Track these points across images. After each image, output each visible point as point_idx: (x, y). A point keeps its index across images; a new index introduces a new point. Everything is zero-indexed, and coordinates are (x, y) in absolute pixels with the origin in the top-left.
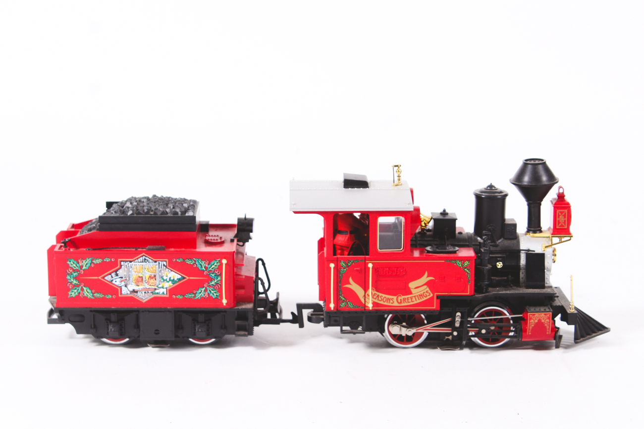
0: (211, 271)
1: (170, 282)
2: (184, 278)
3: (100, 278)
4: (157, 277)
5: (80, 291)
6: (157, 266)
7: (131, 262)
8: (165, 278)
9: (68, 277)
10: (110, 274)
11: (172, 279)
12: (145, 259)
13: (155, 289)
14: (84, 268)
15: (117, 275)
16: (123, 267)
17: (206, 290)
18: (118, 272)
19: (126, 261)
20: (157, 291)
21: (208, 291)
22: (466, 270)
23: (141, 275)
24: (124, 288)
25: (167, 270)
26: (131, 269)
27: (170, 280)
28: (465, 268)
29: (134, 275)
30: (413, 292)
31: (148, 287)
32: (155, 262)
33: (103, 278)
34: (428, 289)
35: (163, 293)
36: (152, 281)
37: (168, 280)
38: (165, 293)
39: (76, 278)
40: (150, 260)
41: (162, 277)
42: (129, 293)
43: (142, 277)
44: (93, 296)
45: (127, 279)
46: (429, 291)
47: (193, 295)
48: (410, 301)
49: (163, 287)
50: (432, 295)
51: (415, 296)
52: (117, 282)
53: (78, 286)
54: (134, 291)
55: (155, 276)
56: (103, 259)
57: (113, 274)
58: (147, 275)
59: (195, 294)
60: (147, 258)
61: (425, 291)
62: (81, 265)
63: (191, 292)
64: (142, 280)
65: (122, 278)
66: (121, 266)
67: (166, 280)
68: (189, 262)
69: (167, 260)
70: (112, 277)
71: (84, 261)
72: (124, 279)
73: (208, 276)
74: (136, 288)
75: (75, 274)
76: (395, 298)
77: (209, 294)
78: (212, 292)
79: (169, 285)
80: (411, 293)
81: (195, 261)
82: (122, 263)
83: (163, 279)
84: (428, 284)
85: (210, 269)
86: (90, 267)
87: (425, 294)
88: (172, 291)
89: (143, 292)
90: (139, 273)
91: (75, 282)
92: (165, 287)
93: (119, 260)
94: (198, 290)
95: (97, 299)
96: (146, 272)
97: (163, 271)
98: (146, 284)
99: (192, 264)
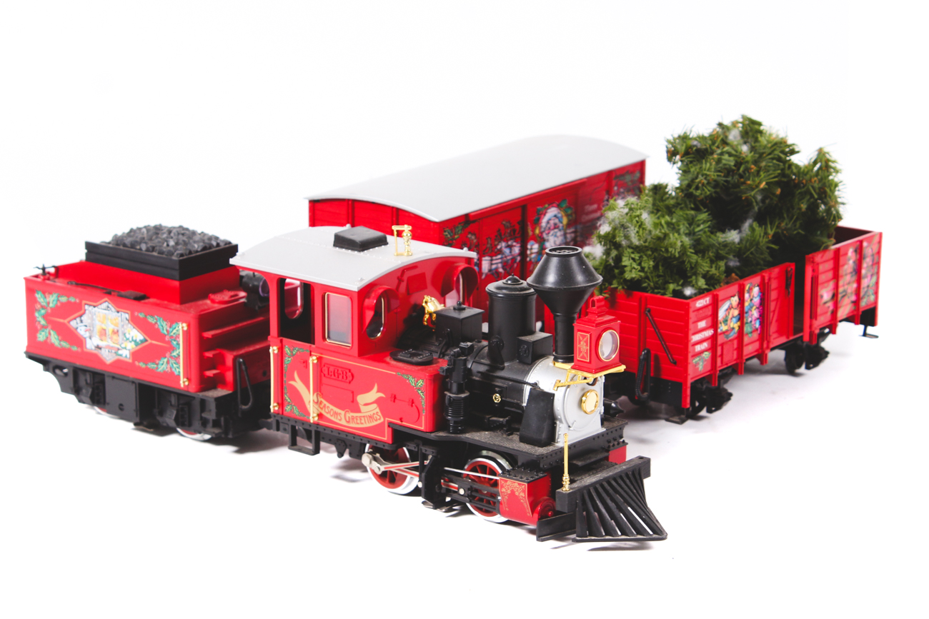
0: (172, 337)
1: (133, 343)
2: (146, 341)
3: (66, 321)
4: (120, 333)
5: (47, 334)
6: (120, 319)
7: (95, 307)
8: (127, 336)
9: (37, 314)
10: (75, 319)
11: (134, 339)
12: (108, 307)
13: (119, 349)
14: (51, 305)
15: (81, 321)
16: (87, 312)
17: (168, 362)
18: (82, 318)
19: (90, 305)
20: (120, 352)
21: (171, 364)
22: (419, 392)
23: (105, 327)
24: (88, 340)
25: (130, 325)
26: (94, 317)
27: (133, 340)
28: (419, 389)
29: (98, 326)
30: (362, 410)
31: (112, 344)
32: (118, 312)
33: (69, 322)
34: (378, 410)
35: (126, 356)
36: (115, 337)
37: (131, 339)
38: (128, 356)
39: (45, 317)
40: (113, 309)
41: (124, 334)
42: (93, 348)
43: (105, 330)
44: (60, 344)
45: (92, 329)
46: (380, 414)
47: (156, 366)
48: (359, 421)
49: (125, 348)
50: (382, 420)
51: (364, 417)
52: (82, 331)
53: (46, 327)
54: (98, 347)
55: (118, 331)
56: (68, 297)
57: (78, 320)
58: (110, 328)
59: (157, 364)
60: (110, 306)
61: (375, 412)
62: (48, 300)
63: (153, 362)
64: (106, 334)
65: (86, 326)
66: (85, 310)
67: (128, 339)
68: (151, 319)
69: (129, 312)
70: (77, 323)
71: (51, 296)
72: (88, 328)
73: (169, 343)
74: (101, 344)
75: (43, 312)
76: (343, 412)
77: (171, 368)
78: (175, 365)
79: (131, 346)
80: (358, 411)
81: (156, 319)
82: (87, 307)
83: (125, 337)
84: (378, 401)
85: (172, 334)
86: (57, 306)
87: (375, 416)
88: (135, 355)
89: (107, 350)
90: (102, 323)
91: (43, 322)
92: (128, 348)
93: (84, 302)
94: (160, 359)
95: (63, 349)
96: (110, 324)
97: (125, 327)
98: (110, 340)
99: (153, 322)
